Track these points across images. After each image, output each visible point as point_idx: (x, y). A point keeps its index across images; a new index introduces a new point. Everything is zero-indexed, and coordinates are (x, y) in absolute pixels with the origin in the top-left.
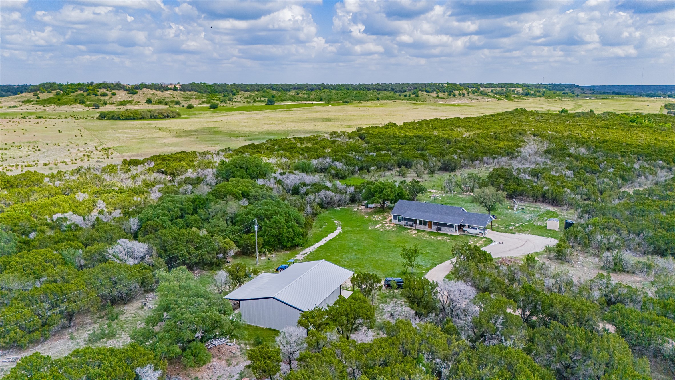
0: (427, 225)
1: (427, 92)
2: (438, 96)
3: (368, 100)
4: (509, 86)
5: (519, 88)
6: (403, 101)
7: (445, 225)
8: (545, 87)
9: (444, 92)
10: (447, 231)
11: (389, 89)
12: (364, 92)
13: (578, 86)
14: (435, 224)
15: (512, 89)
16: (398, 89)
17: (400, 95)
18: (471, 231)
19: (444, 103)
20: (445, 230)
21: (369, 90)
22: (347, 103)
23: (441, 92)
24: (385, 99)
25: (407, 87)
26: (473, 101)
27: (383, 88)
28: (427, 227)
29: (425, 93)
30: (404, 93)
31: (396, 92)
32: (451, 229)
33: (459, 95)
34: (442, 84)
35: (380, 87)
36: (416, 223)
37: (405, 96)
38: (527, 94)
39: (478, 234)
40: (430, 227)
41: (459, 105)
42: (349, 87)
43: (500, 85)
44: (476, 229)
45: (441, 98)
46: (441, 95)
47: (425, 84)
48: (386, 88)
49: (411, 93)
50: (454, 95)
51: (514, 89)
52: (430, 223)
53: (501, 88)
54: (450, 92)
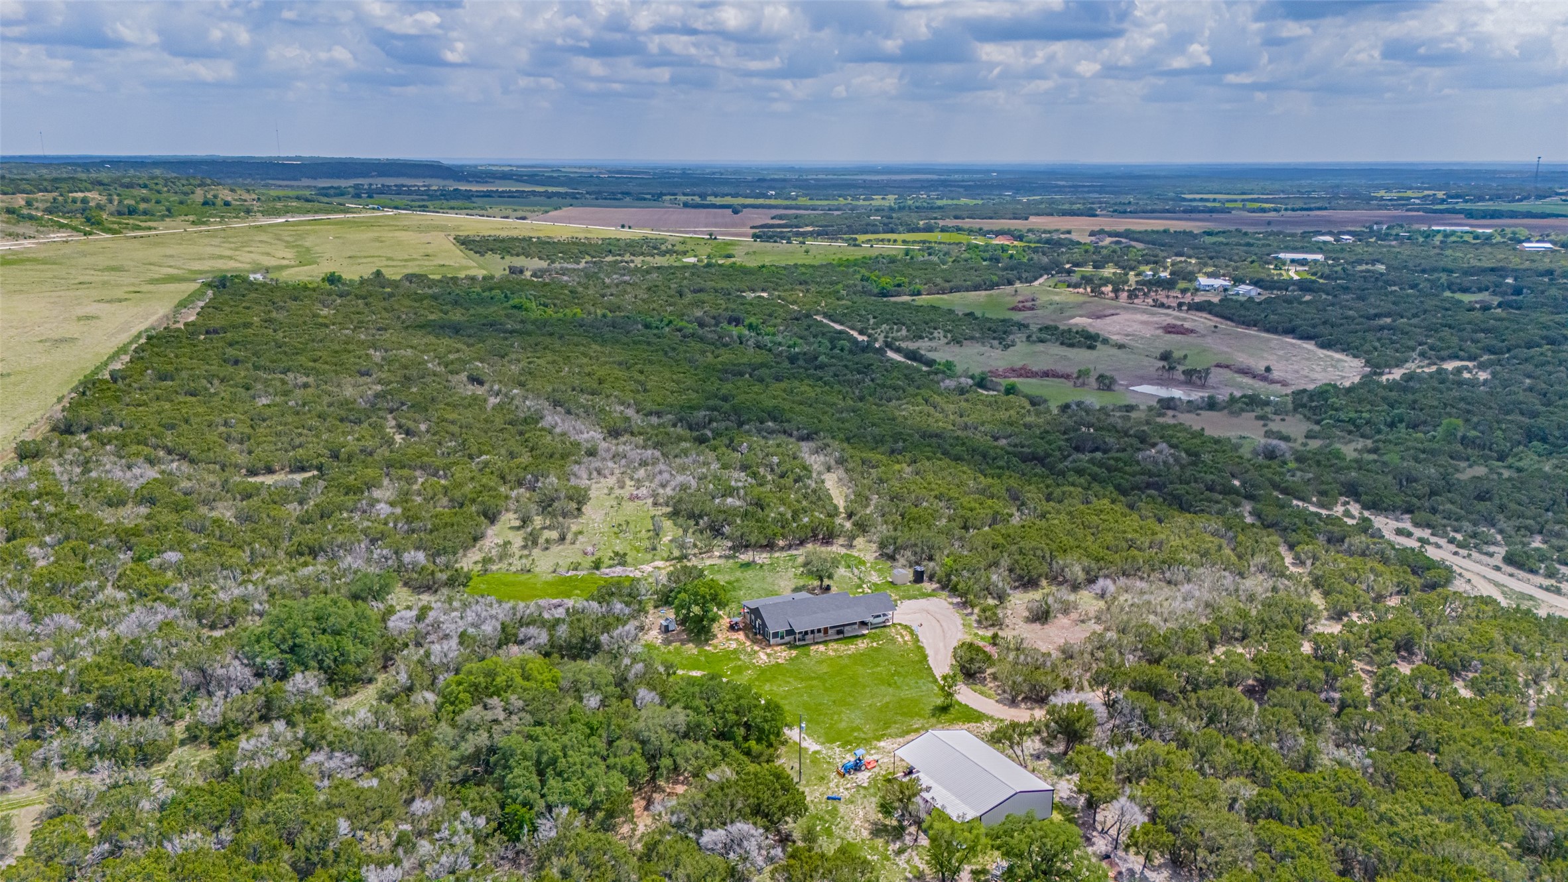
0: (822, 631)
5: (89, 190)
8: (146, 186)
10: (850, 632)
15: (76, 195)
28: (822, 634)
32: (853, 626)
38: (132, 212)
39: (884, 622)
40: (826, 633)
44: (880, 616)
51: (80, 194)
53: (48, 196)
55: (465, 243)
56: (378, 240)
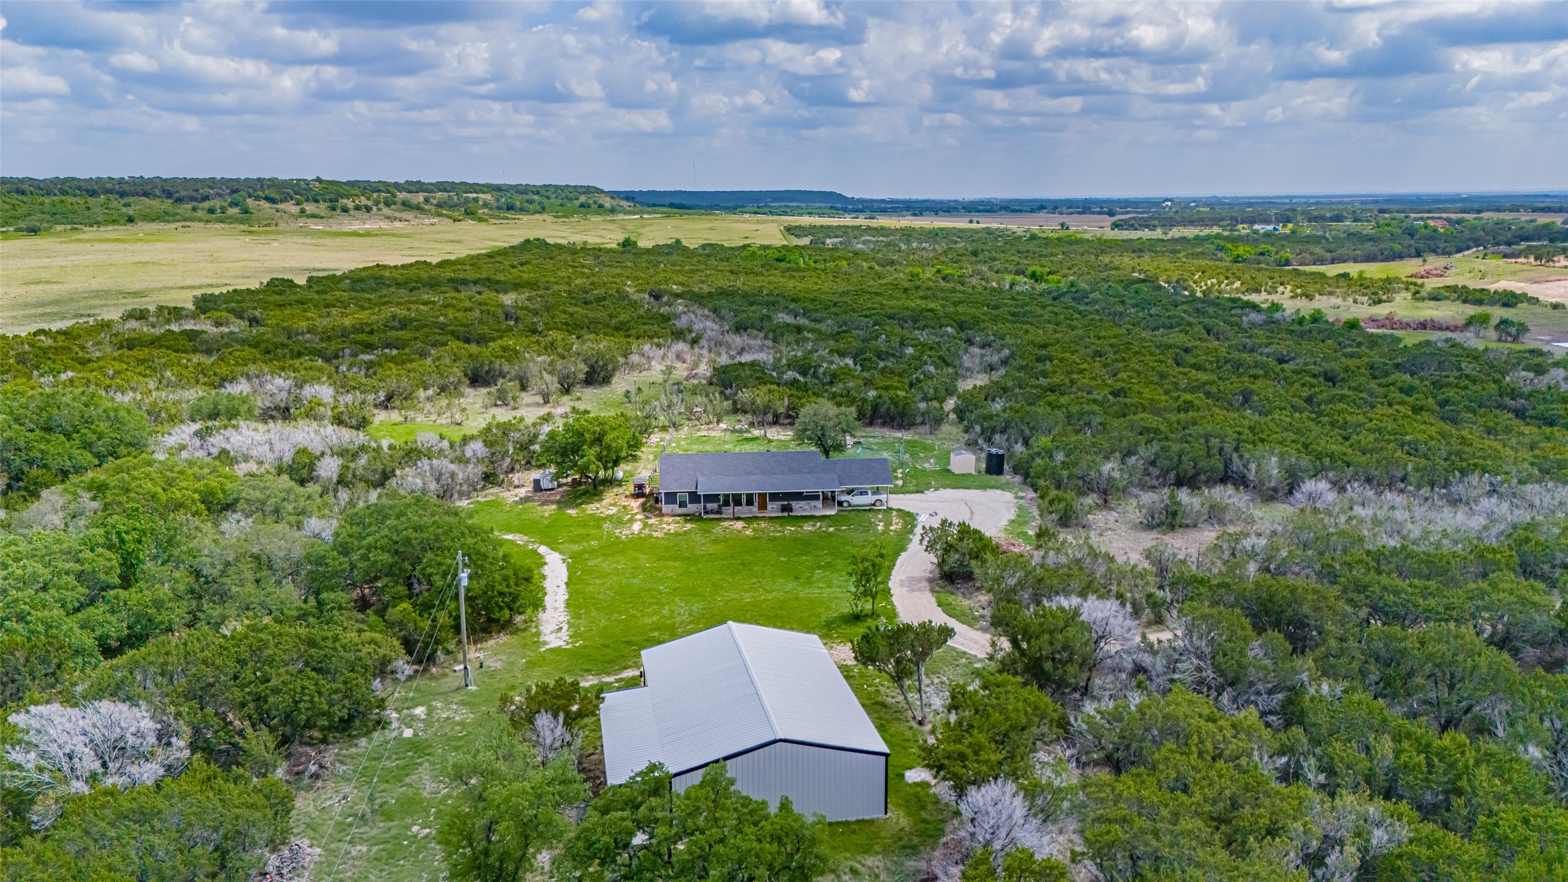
0: (756, 504)
1: (272, 201)
2: (303, 211)
3: (98, 224)
4: (462, 187)
5: (484, 193)
6: (210, 225)
7: (799, 496)
8: (538, 193)
9: (317, 201)
10: (804, 510)
11: (157, 192)
12: (78, 199)
13: (602, 191)
14: (775, 497)
15: (470, 195)
16: (183, 193)
17: (194, 209)
18: (857, 500)
19: (328, 229)
20: (800, 508)
21: (93, 193)
22: (34, 231)
23: (307, 200)
24: (153, 220)
25: (211, 188)
26: (397, 224)
27: (139, 189)
28: (755, 508)
29: (265, 205)
30: (206, 204)
31: (179, 200)
32: (813, 503)
33: (357, 208)
34: (306, 182)
35: (126, 188)
36: (726, 503)
37: (211, 211)
38: (510, 208)
39: (874, 505)
40: (763, 507)
41: (368, 234)
42: (25, 187)
43: (441, 186)
44: (866, 493)
45: (314, 216)
46: (310, 208)
47: (259, 180)
48: (148, 188)
49: (226, 204)
50: (345, 210)
51: (474, 195)
52: (762, 496)
53: (446, 195)
54: (331, 201)
55: (790, 230)
56: (711, 229)
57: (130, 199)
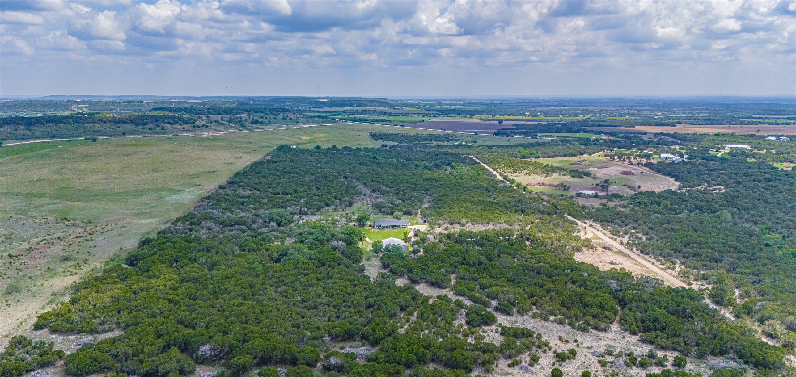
3: (113, 136)
6: (153, 135)
11: (129, 121)
17: (144, 128)
22: (94, 140)
24: (131, 134)
25: (148, 119)
27: (121, 120)
31: (137, 125)
49: (155, 126)
54: (192, 123)
55: (373, 135)
56: (341, 134)
57: (119, 125)
